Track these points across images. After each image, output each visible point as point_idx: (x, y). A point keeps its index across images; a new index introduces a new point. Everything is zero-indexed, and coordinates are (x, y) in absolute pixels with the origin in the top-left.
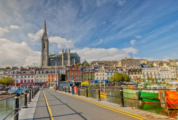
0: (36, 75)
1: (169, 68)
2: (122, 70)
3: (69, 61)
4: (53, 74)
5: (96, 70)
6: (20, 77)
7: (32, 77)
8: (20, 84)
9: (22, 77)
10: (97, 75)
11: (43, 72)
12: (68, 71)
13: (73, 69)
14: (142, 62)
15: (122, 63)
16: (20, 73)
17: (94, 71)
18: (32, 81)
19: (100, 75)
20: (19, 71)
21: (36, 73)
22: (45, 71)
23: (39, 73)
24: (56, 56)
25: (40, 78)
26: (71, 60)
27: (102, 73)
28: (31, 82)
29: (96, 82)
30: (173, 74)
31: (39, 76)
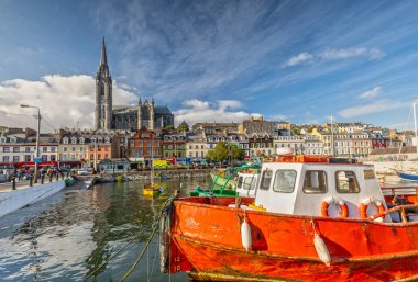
0: (62, 147)
1: (321, 137)
2: (237, 139)
3: (151, 122)
4: (101, 144)
5: (190, 137)
6: (22, 149)
7: (53, 150)
8: (23, 163)
9: (28, 150)
10: (191, 148)
11: (78, 141)
12: (132, 139)
13: (143, 136)
14: (279, 127)
15: (245, 127)
16: (25, 141)
17: (186, 139)
18: (53, 158)
19: (197, 147)
20: (23, 136)
21: (61, 142)
22: (82, 139)
23: (70, 141)
24: (127, 111)
25: (72, 153)
26: (155, 120)
27: (200, 145)
28: (49, 160)
29: (188, 160)
30: (327, 148)
31: (69, 147)
